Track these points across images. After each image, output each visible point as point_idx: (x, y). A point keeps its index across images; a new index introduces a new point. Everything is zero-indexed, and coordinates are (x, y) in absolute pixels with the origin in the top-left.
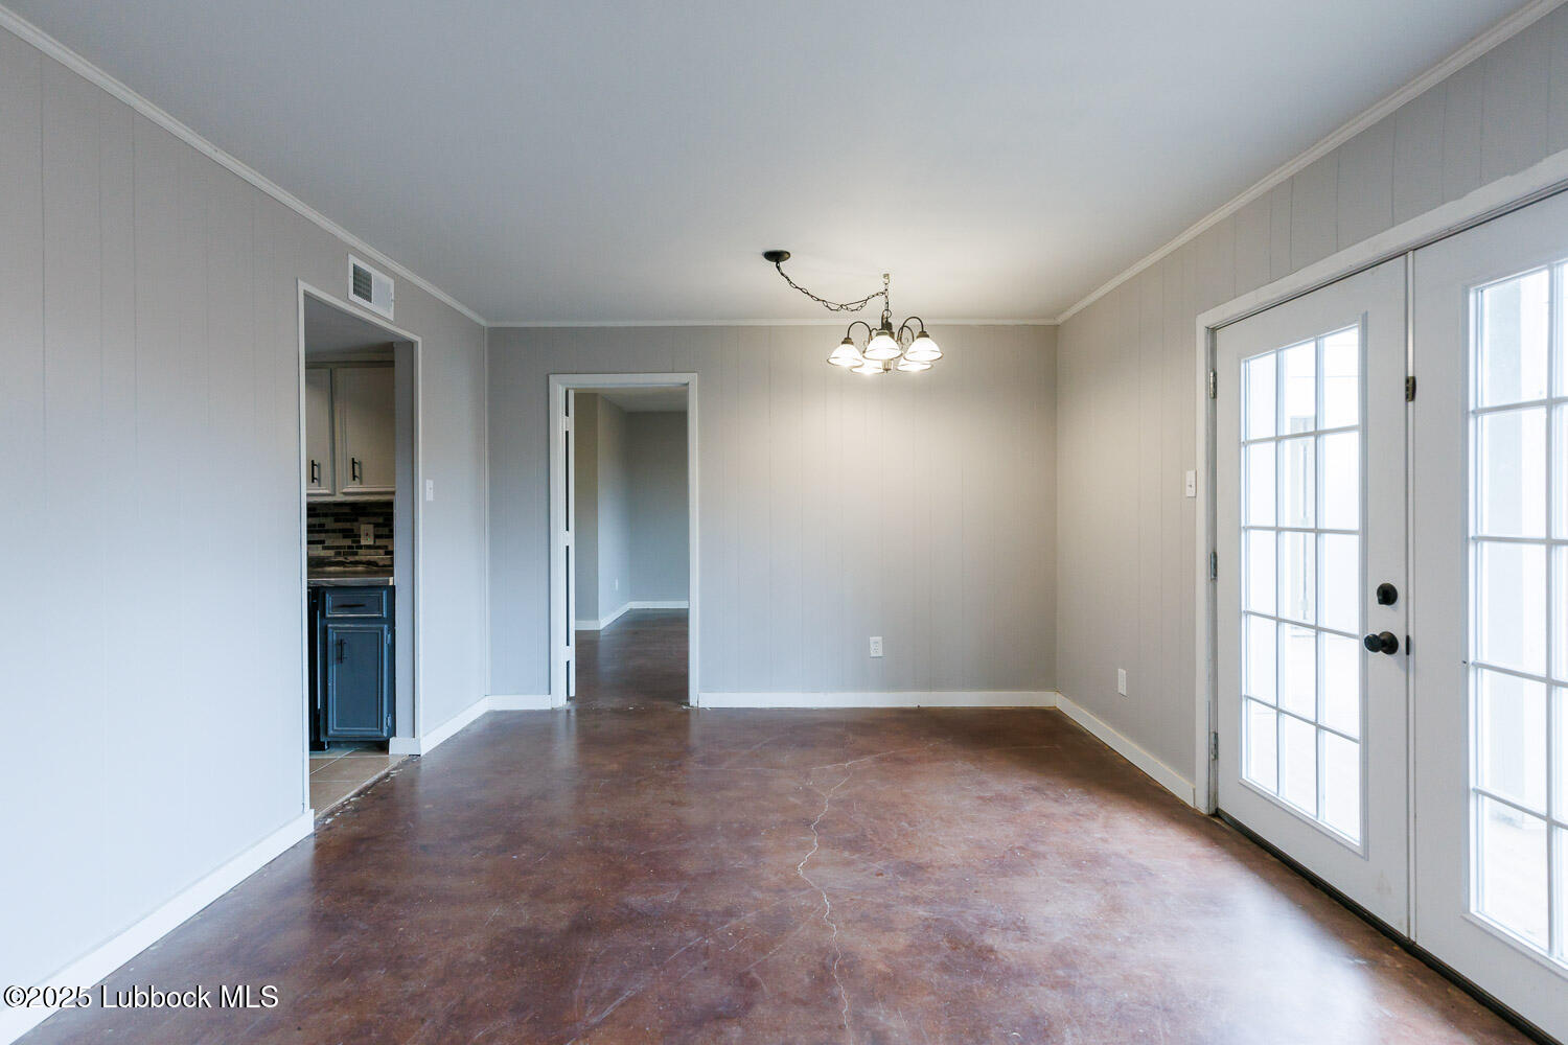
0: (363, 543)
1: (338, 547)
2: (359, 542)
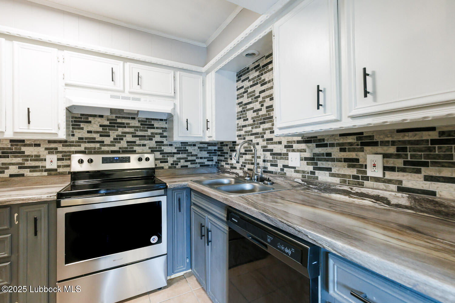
1: (344, 176)
2: (365, 172)
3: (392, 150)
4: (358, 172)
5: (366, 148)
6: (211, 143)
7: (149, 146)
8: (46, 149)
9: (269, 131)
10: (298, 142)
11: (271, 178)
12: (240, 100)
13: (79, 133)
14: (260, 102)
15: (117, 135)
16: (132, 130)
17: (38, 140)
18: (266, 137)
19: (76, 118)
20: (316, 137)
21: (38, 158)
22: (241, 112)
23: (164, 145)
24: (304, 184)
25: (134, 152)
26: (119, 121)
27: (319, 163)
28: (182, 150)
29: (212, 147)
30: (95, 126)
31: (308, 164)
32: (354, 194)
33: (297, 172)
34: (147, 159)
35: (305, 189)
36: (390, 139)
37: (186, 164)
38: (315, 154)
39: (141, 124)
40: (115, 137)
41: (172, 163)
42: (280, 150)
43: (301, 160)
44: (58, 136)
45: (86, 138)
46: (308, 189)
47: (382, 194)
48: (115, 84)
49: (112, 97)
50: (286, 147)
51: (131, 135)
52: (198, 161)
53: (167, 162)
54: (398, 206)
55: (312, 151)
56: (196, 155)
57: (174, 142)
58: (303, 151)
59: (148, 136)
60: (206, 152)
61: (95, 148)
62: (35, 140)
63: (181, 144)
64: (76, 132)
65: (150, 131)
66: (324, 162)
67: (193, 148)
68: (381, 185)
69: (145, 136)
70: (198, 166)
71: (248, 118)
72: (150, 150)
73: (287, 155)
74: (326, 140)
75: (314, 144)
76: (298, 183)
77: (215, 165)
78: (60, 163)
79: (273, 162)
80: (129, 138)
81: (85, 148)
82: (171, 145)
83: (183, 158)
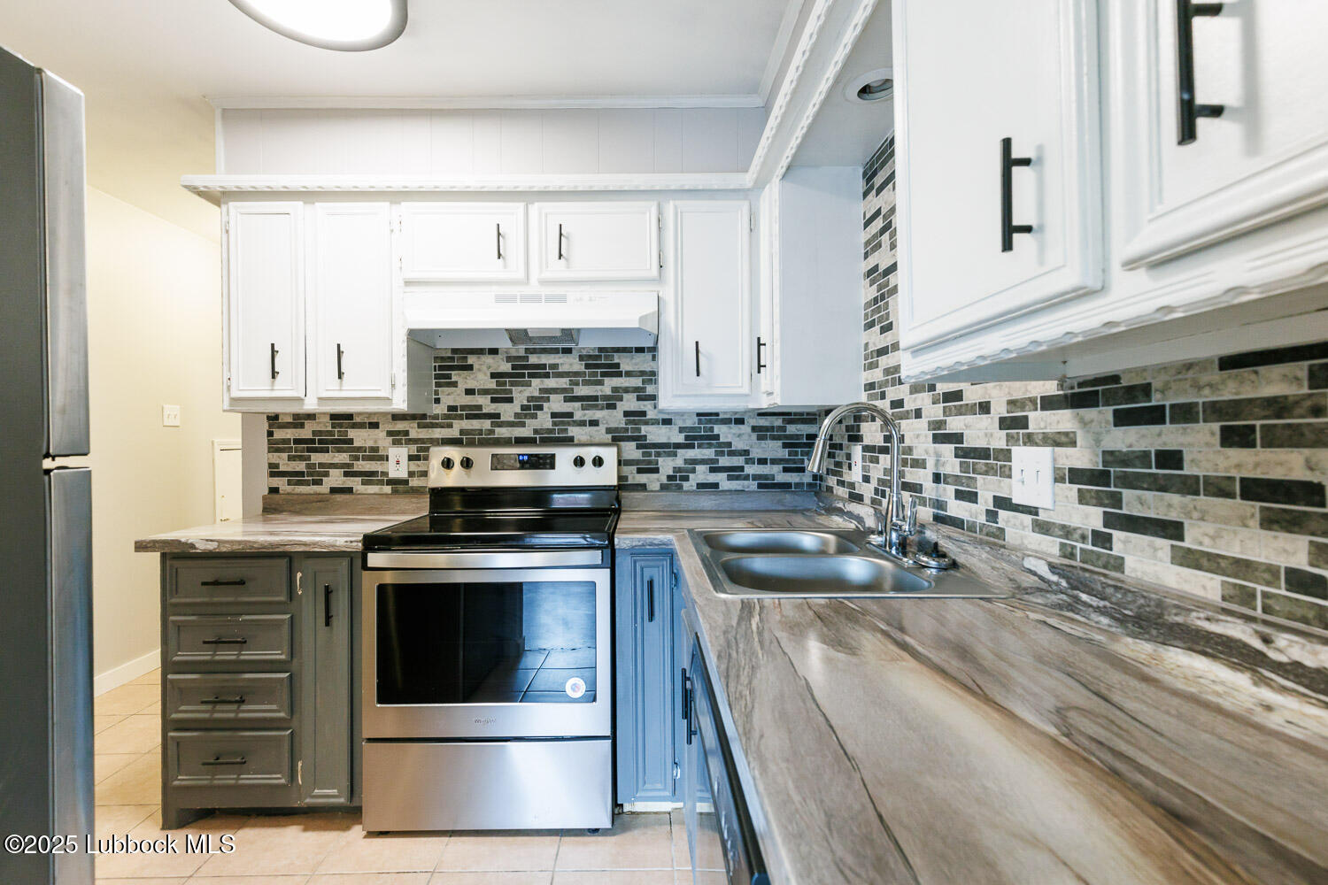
1: (1242, 567)
6: (796, 414)
7: (606, 426)
8: (390, 433)
10: (1048, 403)
11: (945, 545)
12: (872, 262)
13: (448, 395)
15: (528, 397)
16: (563, 383)
17: (375, 414)
19: (443, 359)
20: (1115, 379)
21: (375, 455)
22: (876, 300)
23: (646, 423)
24: (1057, 584)
25: (568, 441)
26: (533, 359)
27: (1128, 494)
28: (701, 437)
29: (799, 426)
30: (480, 376)
31: (1083, 498)
32: (1279, 668)
33: (1043, 528)
34: (598, 462)
35: (1060, 606)
37: (713, 478)
38: (1111, 457)
39: (587, 366)
40: (525, 403)
41: (671, 473)
42: (986, 435)
43: (1058, 479)
44: (391, 404)
45: (463, 408)
46: (1071, 608)
48: (505, 266)
49: (500, 299)
50: (1005, 423)
51: (561, 397)
52: (750, 470)
53: (656, 471)
55: (1098, 442)
56: (746, 452)
57: (676, 413)
58: (1064, 439)
59: (605, 398)
60: (780, 443)
61: (480, 432)
62: (370, 414)
63: (696, 419)
64: (443, 392)
65: (610, 383)
66: (1149, 494)
67: (735, 429)
69: (595, 398)
70: (753, 485)
71: (891, 323)
72: (610, 436)
73: (1006, 455)
74: (1157, 390)
75: (1108, 412)
76: (1036, 578)
77: (809, 485)
78: (414, 466)
79: (962, 485)
80: (557, 404)
81: (462, 432)
82: (667, 422)
83: (703, 462)
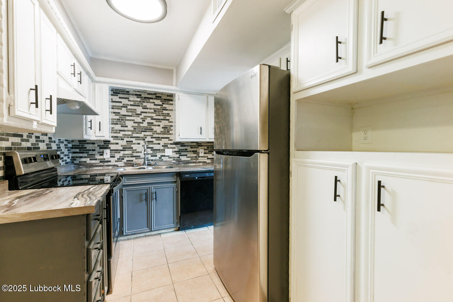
0: (200, 155)
1: (192, 157)
2: (199, 155)
3: (206, 148)
4: (197, 155)
5: (200, 147)
9: (150, 137)
10: (171, 144)
12: (116, 111)
14: (141, 118)
18: (146, 140)
20: (181, 142)
22: (118, 119)
24: (177, 162)
27: (182, 153)
28: (58, 148)
29: (69, 144)
32: (197, 162)
33: (171, 158)
35: (177, 165)
36: (205, 145)
38: (180, 150)
42: (159, 147)
43: (173, 152)
46: (178, 164)
47: (205, 161)
50: (163, 146)
52: (64, 158)
54: (208, 163)
55: (178, 148)
56: (64, 153)
58: (174, 148)
60: (67, 150)
66: (184, 153)
67: (63, 145)
68: (203, 158)
70: (64, 163)
71: (127, 126)
73: (164, 150)
74: (185, 144)
75: (180, 145)
76: (174, 163)
77: (70, 162)
79: (153, 155)
82: (55, 142)
